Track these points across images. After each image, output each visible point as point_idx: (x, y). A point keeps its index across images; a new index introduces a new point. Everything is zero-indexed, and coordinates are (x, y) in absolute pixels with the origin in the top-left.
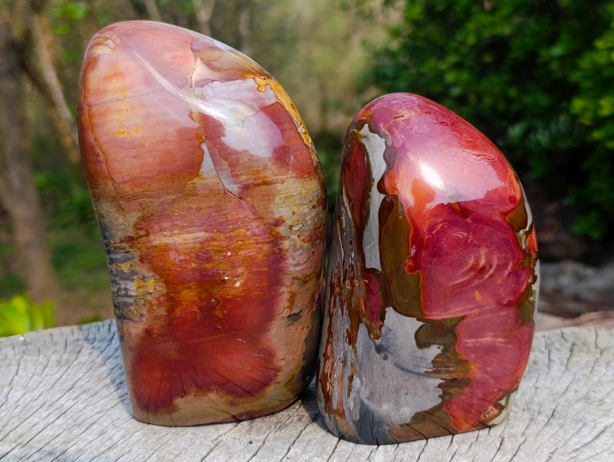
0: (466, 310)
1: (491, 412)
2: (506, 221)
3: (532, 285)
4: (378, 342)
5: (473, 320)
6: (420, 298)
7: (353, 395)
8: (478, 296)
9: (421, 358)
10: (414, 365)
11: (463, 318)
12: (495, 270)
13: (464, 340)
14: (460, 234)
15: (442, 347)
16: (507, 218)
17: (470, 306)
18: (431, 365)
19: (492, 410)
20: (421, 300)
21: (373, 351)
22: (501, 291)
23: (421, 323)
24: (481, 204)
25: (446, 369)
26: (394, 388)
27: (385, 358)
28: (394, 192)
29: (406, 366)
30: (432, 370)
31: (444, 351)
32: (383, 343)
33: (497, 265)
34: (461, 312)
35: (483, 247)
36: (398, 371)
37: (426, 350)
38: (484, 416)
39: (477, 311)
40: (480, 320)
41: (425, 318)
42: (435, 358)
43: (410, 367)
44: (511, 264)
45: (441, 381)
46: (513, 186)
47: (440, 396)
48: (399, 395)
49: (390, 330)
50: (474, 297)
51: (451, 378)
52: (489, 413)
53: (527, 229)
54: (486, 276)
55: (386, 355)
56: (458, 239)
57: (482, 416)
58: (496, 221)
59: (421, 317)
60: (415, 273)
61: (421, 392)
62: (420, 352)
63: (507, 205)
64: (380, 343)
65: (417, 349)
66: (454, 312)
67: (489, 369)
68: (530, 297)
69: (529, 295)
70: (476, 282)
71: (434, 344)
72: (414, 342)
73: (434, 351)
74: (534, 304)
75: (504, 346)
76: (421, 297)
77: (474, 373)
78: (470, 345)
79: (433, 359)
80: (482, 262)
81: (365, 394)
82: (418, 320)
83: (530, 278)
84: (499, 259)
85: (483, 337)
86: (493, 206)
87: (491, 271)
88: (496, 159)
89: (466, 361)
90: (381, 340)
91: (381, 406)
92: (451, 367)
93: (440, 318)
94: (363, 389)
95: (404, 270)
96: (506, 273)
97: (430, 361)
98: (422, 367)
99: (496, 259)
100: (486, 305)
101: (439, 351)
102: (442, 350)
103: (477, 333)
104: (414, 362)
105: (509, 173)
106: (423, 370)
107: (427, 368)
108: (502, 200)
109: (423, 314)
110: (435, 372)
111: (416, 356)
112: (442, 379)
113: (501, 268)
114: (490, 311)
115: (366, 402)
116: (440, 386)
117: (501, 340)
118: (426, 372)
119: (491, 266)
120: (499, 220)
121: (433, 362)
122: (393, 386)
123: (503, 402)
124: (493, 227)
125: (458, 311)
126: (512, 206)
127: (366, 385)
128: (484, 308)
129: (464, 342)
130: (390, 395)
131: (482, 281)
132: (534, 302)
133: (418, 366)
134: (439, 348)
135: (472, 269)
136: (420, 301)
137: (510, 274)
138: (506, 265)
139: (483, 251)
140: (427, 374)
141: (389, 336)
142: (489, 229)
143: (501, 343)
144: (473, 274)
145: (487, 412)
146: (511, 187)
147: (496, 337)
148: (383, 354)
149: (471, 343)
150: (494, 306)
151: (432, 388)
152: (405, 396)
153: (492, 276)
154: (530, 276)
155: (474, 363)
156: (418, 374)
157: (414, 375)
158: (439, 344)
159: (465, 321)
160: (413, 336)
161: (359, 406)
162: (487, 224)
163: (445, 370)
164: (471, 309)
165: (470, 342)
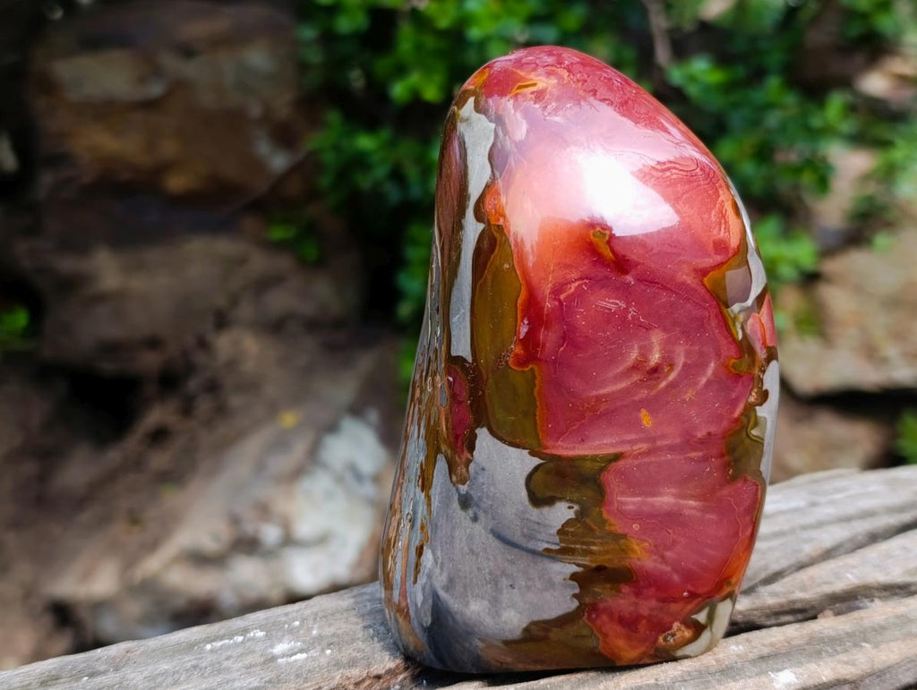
0: (623, 442)
1: (679, 635)
2: (703, 285)
3: (757, 408)
4: (463, 488)
5: (636, 462)
6: (535, 415)
7: (422, 580)
8: (646, 419)
9: (538, 524)
10: (525, 536)
11: (617, 457)
12: (679, 375)
13: (619, 498)
14: (612, 303)
15: (576, 507)
16: (705, 279)
17: (632, 437)
18: (557, 539)
19: (679, 629)
20: (537, 418)
21: (456, 505)
22: (693, 413)
23: (537, 461)
24: (655, 251)
25: (584, 547)
26: (490, 574)
27: (475, 519)
28: (498, 220)
29: (508, 534)
30: (558, 547)
31: (581, 514)
32: (472, 492)
33: (685, 365)
34: (612, 445)
35: (656, 330)
36: (496, 543)
37: (546, 510)
38: (665, 640)
39: (644, 446)
40: (651, 462)
41: (545, 451)
42: (563, 526)
43: (518, 538)
44: (712, 365)
45: (575, 569)
46: (726, 223)
47: (575, 596)
48: (499, 586)
49: (483, 469)
50: (638, 422)
51: (594, 565)
52: (673, 635)
53: (750, 302)
54: (663, 384)
55: (475, 514)
56: (606, 311)
57: (661, 639)
58: (683, 283)
59: (536, 449)
60: (526, 369)
61: (538, 584)
62: (534, 513)
63: (709, 256)
64: (467, 493)
65: (530, 507)
66: (599, 444)
67: (668, 554)
68: (752, 428)
69: (750, 426)
70: (643, 393)
71: (561, 499)
72: (524, 493)
73: (562, 513)
74: (763, 444)
75: (698, 514)
76: (537, 414)
77: (639, 559)
78: (631, 507)
79: (560, 527)
80: (655, 357)
81: (440, 581)
82: (533, 454)
83: (754, 394)
84: (688, 353)
85: (654, 494)
86: (679, 255)
87: (672, 376)
88: (698, 170)
89: (624, 536)
90: (469, 486)
91: (467, 604)
92: (594, 544)
93: (571, 453)
94: (437, 571)
95: (507, 362)
96: (704, 380)
97: (554, 531)
98: (539, 540)
99: (682, 354)
100: (663, 437)
101: (571, 514)
102: (576, 513)
103: (648, 486)
104: (525, 530)
105: (720, 199)
106: (542, 546)
107: (548, 542)
108: (698, 246)
109: (540, 445)
110: (564, 551)
111: (527, 519)
112: (578, 565)
113: (691, 370)
114: (671, 448)
115: (442, 594)
116: (574, 577)
117: (692, 503)
118: (547, 550)
119: (672, 366)
120: (689, 282)
121: (561, 532)
122: (487, 570)
123: (702, 617)
124: (675, 292)
125: (606, 444)
126: (719, 258)
127: (442, 563)
128: (659, 443)
129: (618, 502)
130: (482, 585)
131: (654, 393)
132: (763, 439)
133: (530, 537)
134: (570, 508)
135: (635, 367)
136: (536, 420)
137: (709, 383)
138: (702, 366)
139: (657, 338)
140: (549, 554)
141: (481, 480)
142: (670, 297)
143: (694, 508)
144: (636, 377)
145: (670, 632)
146: (720, 224)
147: (685, 497)
148: (471, 512)
149: (634, 503)
150: (678, 440)
151: (558, 579)
152: (510, 588)
153: (673, 385)
154: (752, 390)
155: (639, 542)
156: (533, 552)
157: (524, 553)
158: (571, 501)
159: (621, 463)
160: (522, 482)
161: (430, 601)
162: (664, 288)
163: (583, 550)
164: (632, 442)
165: (631, 502)
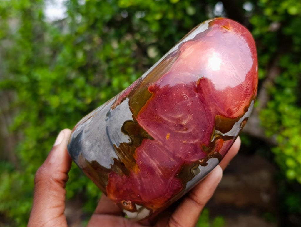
0: (157, 136)
1: (128, 205)
2: (215, 116)
3: (200, 165)
4: (111, 110)
5: (156, 145)
6: (142, 107)
7: (83, 125)
8: (168, 136)
9: (118, 136)
10: (113, 136)
11: (152, 139)
12: (187, 134)
13: (143, 150)
14: (187, 97)
15: (131, 141)
16: (216, 116)
17: (160, 137)
18: (119, 145)
19: (129, 204)
20: (142, 108)
21: (106, 113)
22: (181, 148)
23: (132, 119)
24: (210, 94)
25: (124, 154)
26: (97, 138)
27: (106, 120)
29: (109, 133)
30: (117, 147)
31: (130, 144)
32: (112, 113)
33: (191, 132)
34: (153, 134)
35: (191, 116)
36: (105, 131)
37: (123, 134)
38: (124, 203)
39: (161, 143)
40: (159, 150)
41: (136, 118)
42: (124, 143)
43: (110, 135)
44: (198, 140)
45: (117, 157)
46: (238, 108)
47: (111, 165)
48: (96, 143)
49: (119, 109)
50: (165, 135)
51: (122, 161)
52: (127, 204)
53: (224, 135)
54: (180, 132)
55: (108, 119)
56: (183, 97)
57: (123, 201)
58: (210, 110)
59: (135, 116)
60: (151, 93)
61: (105, 153)
62: (120, 132)
63: (224, 111)
65: (120, 130)
67: (143, 179)
68: (194, 169)
69: (193, 168)
70: (173, 129)
71: (129, 135)
72: (122, 125)
73: (126, 139)
75: (159, 176)
76: (143, 107)
77: (134, 172)
78: (144, 156)
79: (122, 142)
80: (184, 122)
81: (86, 129)
82: (133, 116)
83: (202, 160)
84: (194, 130)
85: (153, 160)
86: (216, 102)
87: (185, 132)
88: (246, 88)
89: (135, 162)
90: (113, 111)
91: (86, 141)
92: (127, 156)
93: (142, 126)
94: (88, 126)
95: (148, 86)
96: (192, 142)
97: (120, 142)
98: (115, 140)
99: (192, 129)
100: (168, 146)
101: (128, 142)
102: (129, 143)
103: (152, 155)
104: (114, 135)
105: (243, 101)
106: (114, 143)
107: (116, 143)
108: (223, 106)
109: (136, 116)
110: (118, 150)
111: (117, 132)
112: (118, 157)
113: (191, 136)
114: (167, 151)
115: (84, 132)
116: (115, 159)
117: (160, 171)
118: (115, 145)
119: (187, 129)
120: (212, 112)
121: (121, 144)
122: (97, 136)
123: (138, 207)
124: (205, 111)
125: (152, 132)
126: (226, 114)
127: (90, 125)
128: (166, 146)
129: (142, 151)
130: (93, 139)
131: (176, 131)
132: (194, 176)
133: (114, 138)
134: (129, 140)
135: (178, 120)
136: (141, 108)
137: (193, 144)
138: (195, 138)
139: (189, 118)
140: (114, 146)
141: (116, 112)
142: (203, 111)
143: (159, 174)
144: (175, 123)
145: (127, 202)
146: (236, 106)
147: (159, 168)
148: (107, 117)
149: (145, 156)
150: (171, 151)
151: (111, 156)
152: (98, 146)
153: (183, 135)
154: (203, 158)
155: (138, 167)
156: (111, 142)
157: (109, 140)
158: (131, 138)
159: (152, 141)
160: (124, 121)
161: (80, 132)
162: (204, 107)
163: (123, 155)
164: (160, 140)
165: (145, 154)
